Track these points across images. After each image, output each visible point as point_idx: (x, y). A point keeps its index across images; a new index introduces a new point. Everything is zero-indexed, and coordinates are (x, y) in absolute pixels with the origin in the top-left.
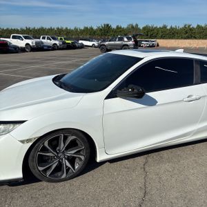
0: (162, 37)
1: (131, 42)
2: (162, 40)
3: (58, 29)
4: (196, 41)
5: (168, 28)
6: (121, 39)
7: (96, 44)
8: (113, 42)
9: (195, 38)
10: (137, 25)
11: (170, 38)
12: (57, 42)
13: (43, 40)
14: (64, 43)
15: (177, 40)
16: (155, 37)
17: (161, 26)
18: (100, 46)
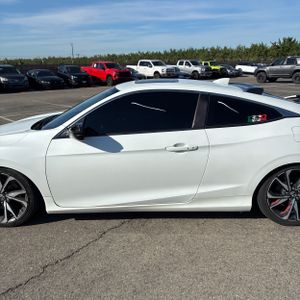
3: (212, 49)
12: (198, 69)
13: (180, 67)
14: (208, 69)
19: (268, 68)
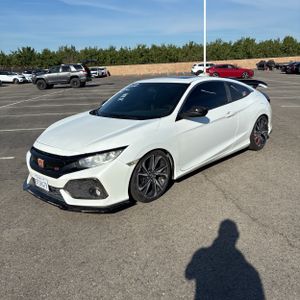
0: (112, 63)
1: (81, 72)
2: (113, 67)
4: (155, 66)
5: (118, 49)
6: (66, 69)
7: (20, 79)
8: (55, 74)
9: (153, 62)
10: (73, 48)
11: (122, 64)
15: (133, 66)
16: (103, 64)
17: (108, 48)
18: (36, 81)
19: (46, 75)
